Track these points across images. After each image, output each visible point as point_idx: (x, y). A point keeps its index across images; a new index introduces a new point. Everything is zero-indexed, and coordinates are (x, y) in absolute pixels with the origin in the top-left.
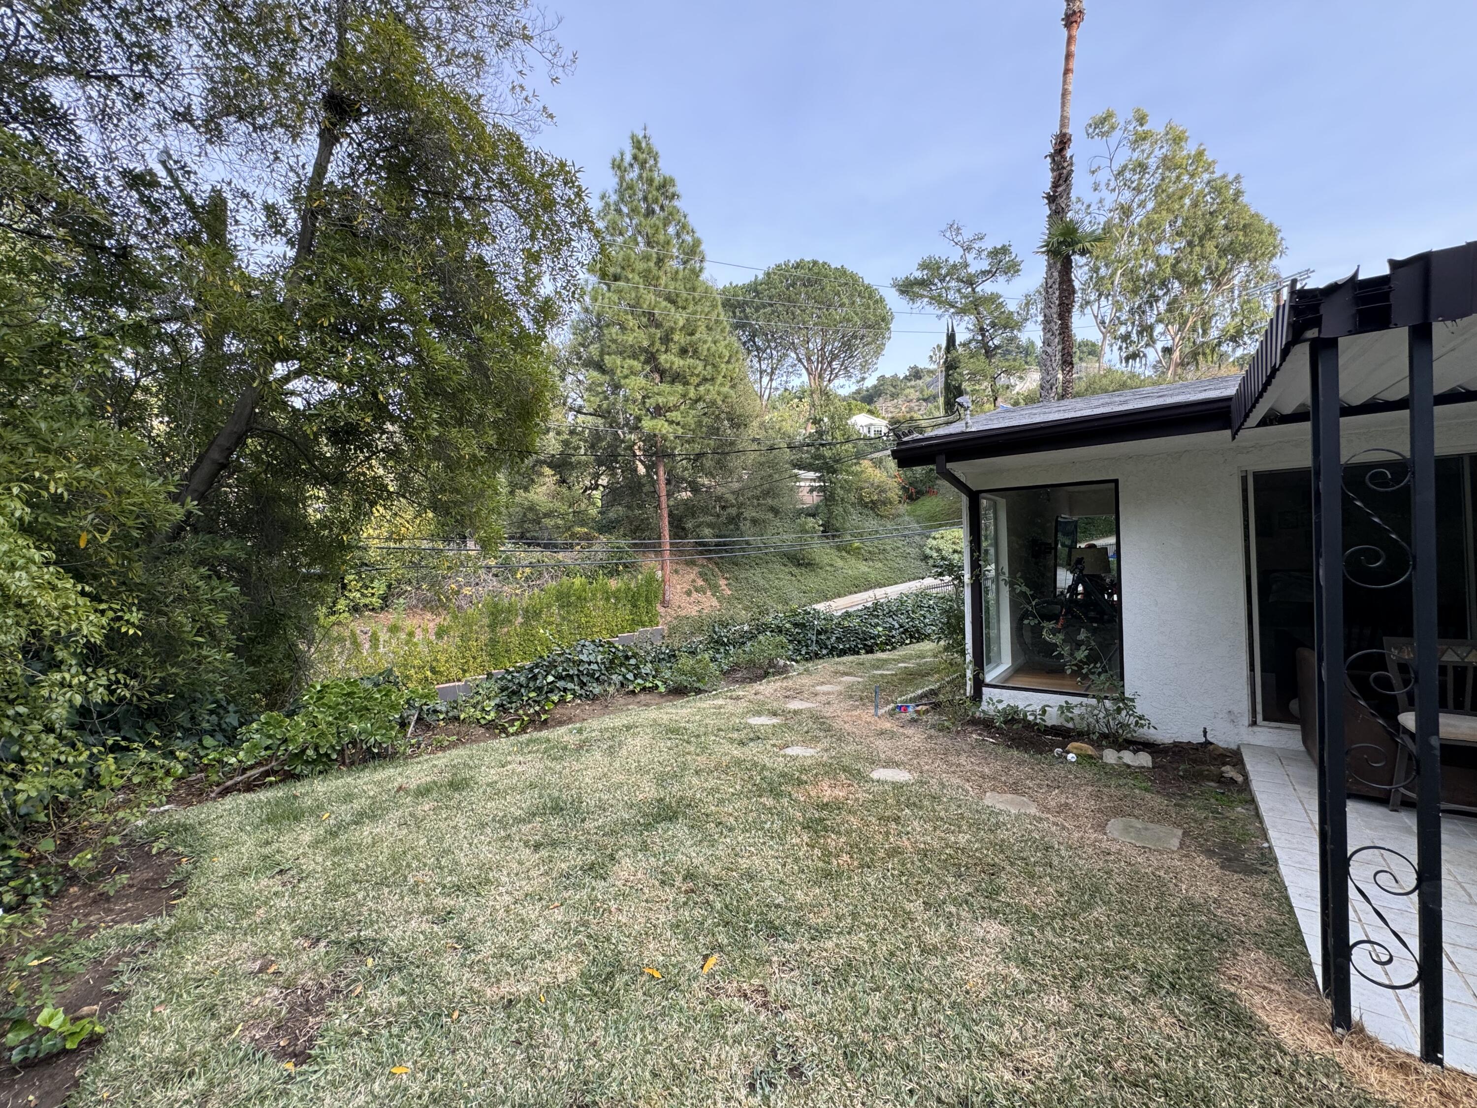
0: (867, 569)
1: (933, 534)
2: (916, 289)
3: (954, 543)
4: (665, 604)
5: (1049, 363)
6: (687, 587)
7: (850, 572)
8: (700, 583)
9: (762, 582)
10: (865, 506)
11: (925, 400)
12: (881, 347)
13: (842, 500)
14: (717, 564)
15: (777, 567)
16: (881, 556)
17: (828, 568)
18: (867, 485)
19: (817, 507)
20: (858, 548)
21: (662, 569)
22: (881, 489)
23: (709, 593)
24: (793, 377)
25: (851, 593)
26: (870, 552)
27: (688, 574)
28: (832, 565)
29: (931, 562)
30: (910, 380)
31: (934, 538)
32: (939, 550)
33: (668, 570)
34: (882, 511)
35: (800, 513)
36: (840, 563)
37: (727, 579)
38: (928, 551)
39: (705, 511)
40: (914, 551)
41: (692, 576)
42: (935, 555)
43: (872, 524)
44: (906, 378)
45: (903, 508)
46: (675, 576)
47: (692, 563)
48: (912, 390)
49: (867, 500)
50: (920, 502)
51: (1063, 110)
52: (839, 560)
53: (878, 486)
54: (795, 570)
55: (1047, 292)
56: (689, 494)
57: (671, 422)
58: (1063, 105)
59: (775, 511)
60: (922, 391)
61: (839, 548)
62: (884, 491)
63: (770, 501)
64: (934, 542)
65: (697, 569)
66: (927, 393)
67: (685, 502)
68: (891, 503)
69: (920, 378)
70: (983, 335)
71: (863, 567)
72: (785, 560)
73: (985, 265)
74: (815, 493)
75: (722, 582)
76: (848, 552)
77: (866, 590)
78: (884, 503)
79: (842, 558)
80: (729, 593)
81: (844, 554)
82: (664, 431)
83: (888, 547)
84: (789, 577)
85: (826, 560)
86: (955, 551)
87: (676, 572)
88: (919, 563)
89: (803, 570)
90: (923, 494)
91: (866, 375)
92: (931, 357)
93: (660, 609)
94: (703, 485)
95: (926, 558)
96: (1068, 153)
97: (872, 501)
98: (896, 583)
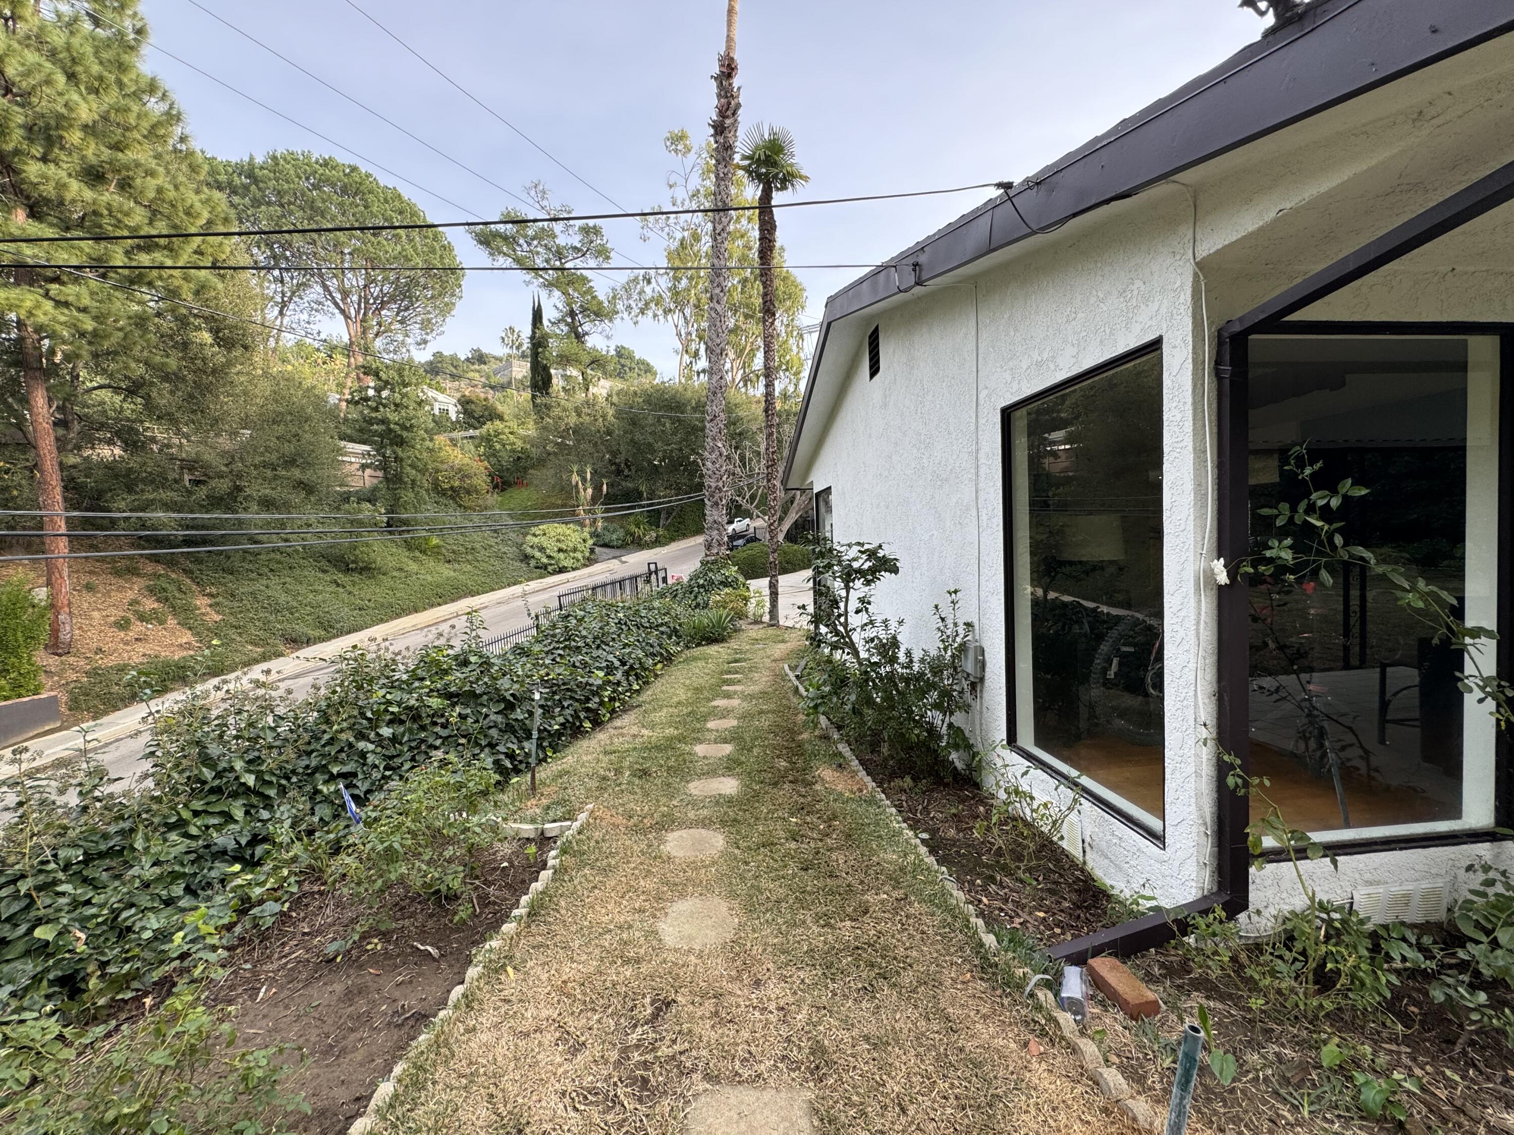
0: (452, 574)
1: (534, 530)
2: (499, 242)
3: (558, 541)
4: (56, 647)
5: (718, 324)
6: (116, 614)
7: (429, 578)
8: (150, 604)
9: (283, 598)
10: (443, 493)
11: (492, 387)
12: (450, 307)
13: (413, 481)
14: (187, 572)
15: (311, 574)
16: (470, 557)
17: (395, 574)
18: (445, 466)
19: (375, 489)
20: (438, 546)
21: (49, 584)
22: (463, 473)
23: (171, 622)
24: (319, 317)
25: (432, 606)
26: (454, 552)
27: (121, 589)
28: (401, 569)
29: (533, 563)
30: (473, 364)
31: (534, 535)
32: (542, 549)
33: (66, 586)
34: (466, 501)
35: (346, 498)
36: (413, 567)
37: (211, 595)
38: (529, 550)
39: (159, 481)
40: (511, 551)
41: (130, 595)
42: (538, 554)
43: (452, 515)
44: (468, 360)
45: (493, 499)
46: (87, 596)
47: (133, 571)
48: (477, 375)
49: (446, 486)
50: (507, 494)
51: (729, 30)
52: (411, 562)
53: (460, 470)
54: (341, 577)
55: (715, 240)
56: (118, 451)
57: (60, 304)
58: (730, 23)
59: (308, 488)
60: (488, 378)
61: (409, 546)
62: (469, 476)
63: (296, 473)
64: (536, 540)
65: (139, 584)
66: (494, 380)
67: (110, 467)
68: (477, 492)
69: (485, 363)
70: (573, 319)
71: (446, 571)
72: (324, 563)
73: (576, 240)
74: (368, 472)
75: (201, 602)
76: (424, 552)
77: (453, 601)
78: (468, 492)
79: (415, 559)
80: (218, 618)
81: (417, 554)
82: (42, 319)
83: (478, 546)
84: (333, 588)
85: (391, 562)
86: (560, 550)
87: (89, 588)
88: (518, 564)
89: (356, 577)
90: (510, 485)
91: (429, 338)
92: (503, 339)
93: (42, 658)
94: (153, 440)
95: (526, 558)
96: (736, 82)
97: (452, 488)
98: (493, 590)
